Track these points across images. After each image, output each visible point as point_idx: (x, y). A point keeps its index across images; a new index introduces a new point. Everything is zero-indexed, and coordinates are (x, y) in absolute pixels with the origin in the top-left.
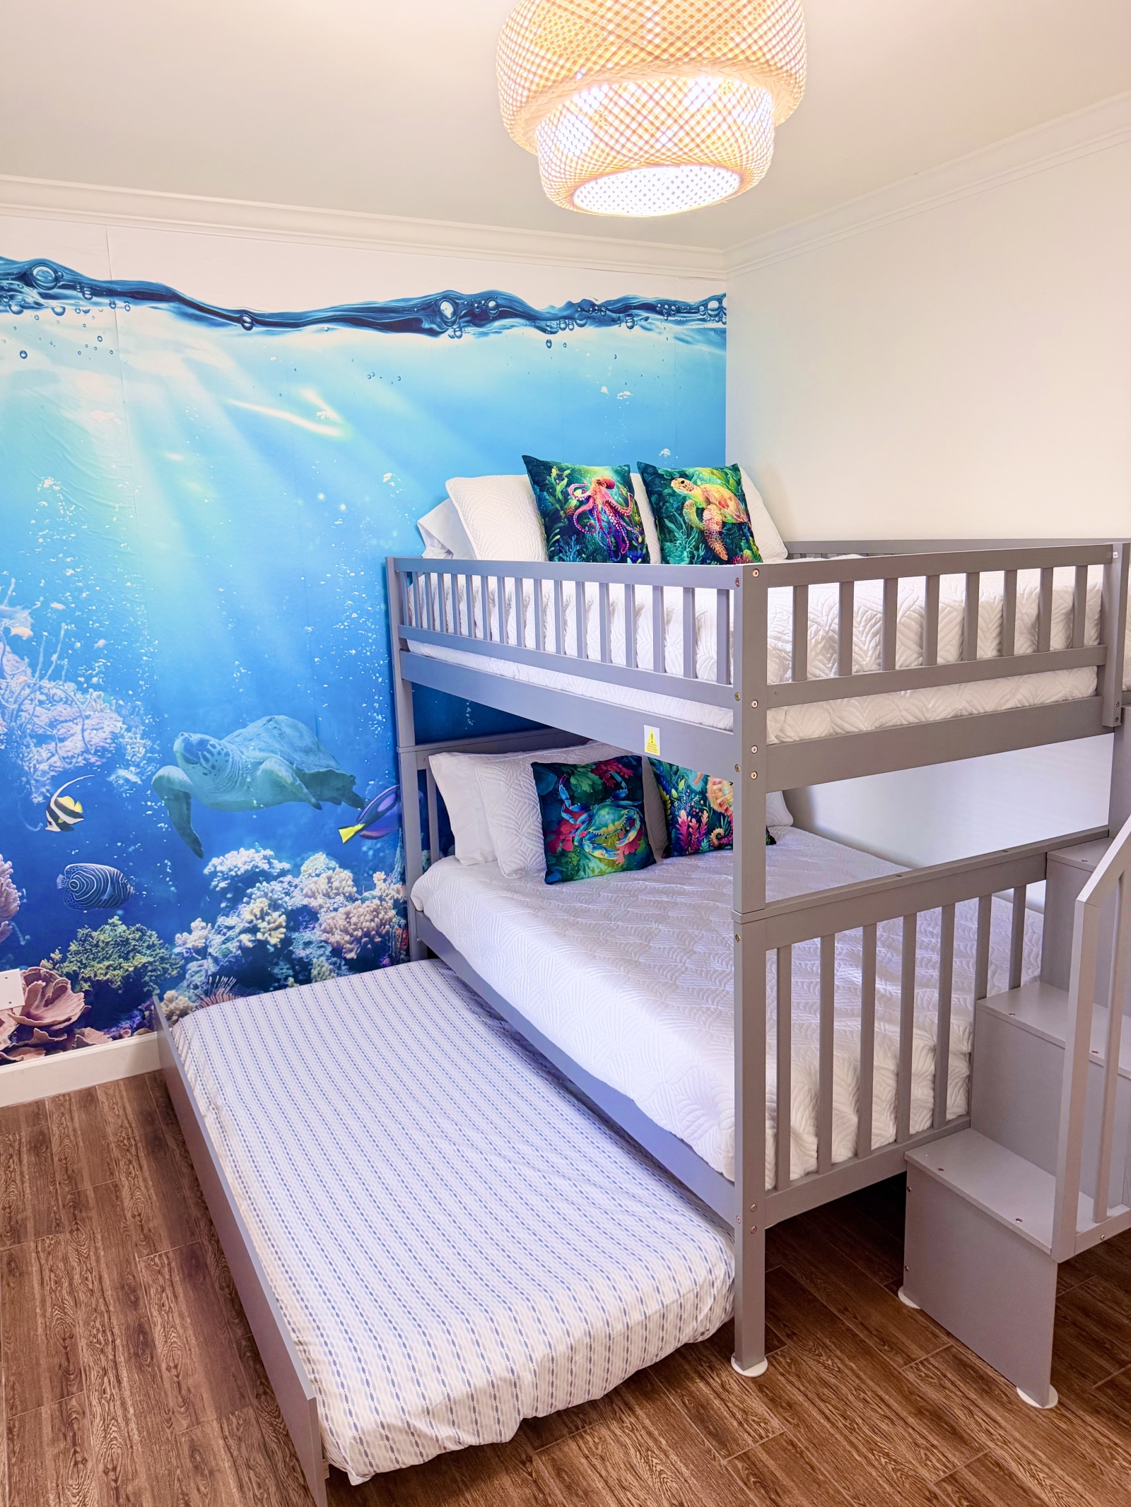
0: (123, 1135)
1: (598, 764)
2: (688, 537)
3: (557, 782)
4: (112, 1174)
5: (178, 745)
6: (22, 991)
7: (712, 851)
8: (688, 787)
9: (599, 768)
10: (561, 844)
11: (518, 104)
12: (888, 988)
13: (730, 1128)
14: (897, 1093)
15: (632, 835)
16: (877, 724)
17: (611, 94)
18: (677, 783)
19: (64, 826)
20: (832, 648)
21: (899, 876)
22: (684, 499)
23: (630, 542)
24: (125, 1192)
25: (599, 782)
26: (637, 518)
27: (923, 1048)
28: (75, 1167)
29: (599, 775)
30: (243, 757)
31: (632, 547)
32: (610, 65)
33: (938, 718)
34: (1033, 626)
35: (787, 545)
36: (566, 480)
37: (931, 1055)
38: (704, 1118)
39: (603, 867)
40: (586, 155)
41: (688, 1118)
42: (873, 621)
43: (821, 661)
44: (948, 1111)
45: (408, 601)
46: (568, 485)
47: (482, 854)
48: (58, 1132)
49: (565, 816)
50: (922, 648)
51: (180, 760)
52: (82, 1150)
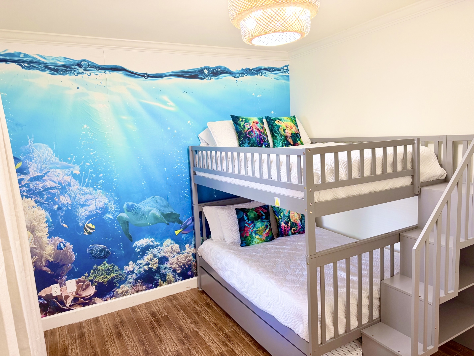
0: (108, 332)
1: (256, 208)
2: (281, 138)
3: (243, 214)
4: (106, 345)
5: (125, 206)
6: (75, 286)
7: (292, 235)
8: (284, 215)
9: (256, 209)
10: (245, 234)
11: (236, 15)
12: (354, 278)
13: (307, 324)
14: (358, 311)
15: (267, 230)
16: (347, 195)
17: (264, 12)
18: (280, 213)
19: (89, 233)
20: (333, 172)
21: (356, 242)
22: (280, 126)
23: (264, 140)
24: (110, 352)
25: (257, 214)
26: (265, 133)
27: (365, 296)
28: (94, 344)
29: (256, 212)
30: (145, 209)
31: (265, 141)
32: (264, 4)
33: (365, 193)
34: (392, 164)
35: (311, 139)
36: (244, 122)
37: (367, 299)
38: (298, 321)
39: (258, 241)
40: (256, 30)
41: (292, 322)
42: (344, 164)
43: (329, 176)
44: (373, 317)
45: (196, 160)
46: (245, 123)
47: (220, 237)
48: (87, 332)
49: (246, 225)
50: (359, 171)
51: (125, 211)
52: (95, 338)
